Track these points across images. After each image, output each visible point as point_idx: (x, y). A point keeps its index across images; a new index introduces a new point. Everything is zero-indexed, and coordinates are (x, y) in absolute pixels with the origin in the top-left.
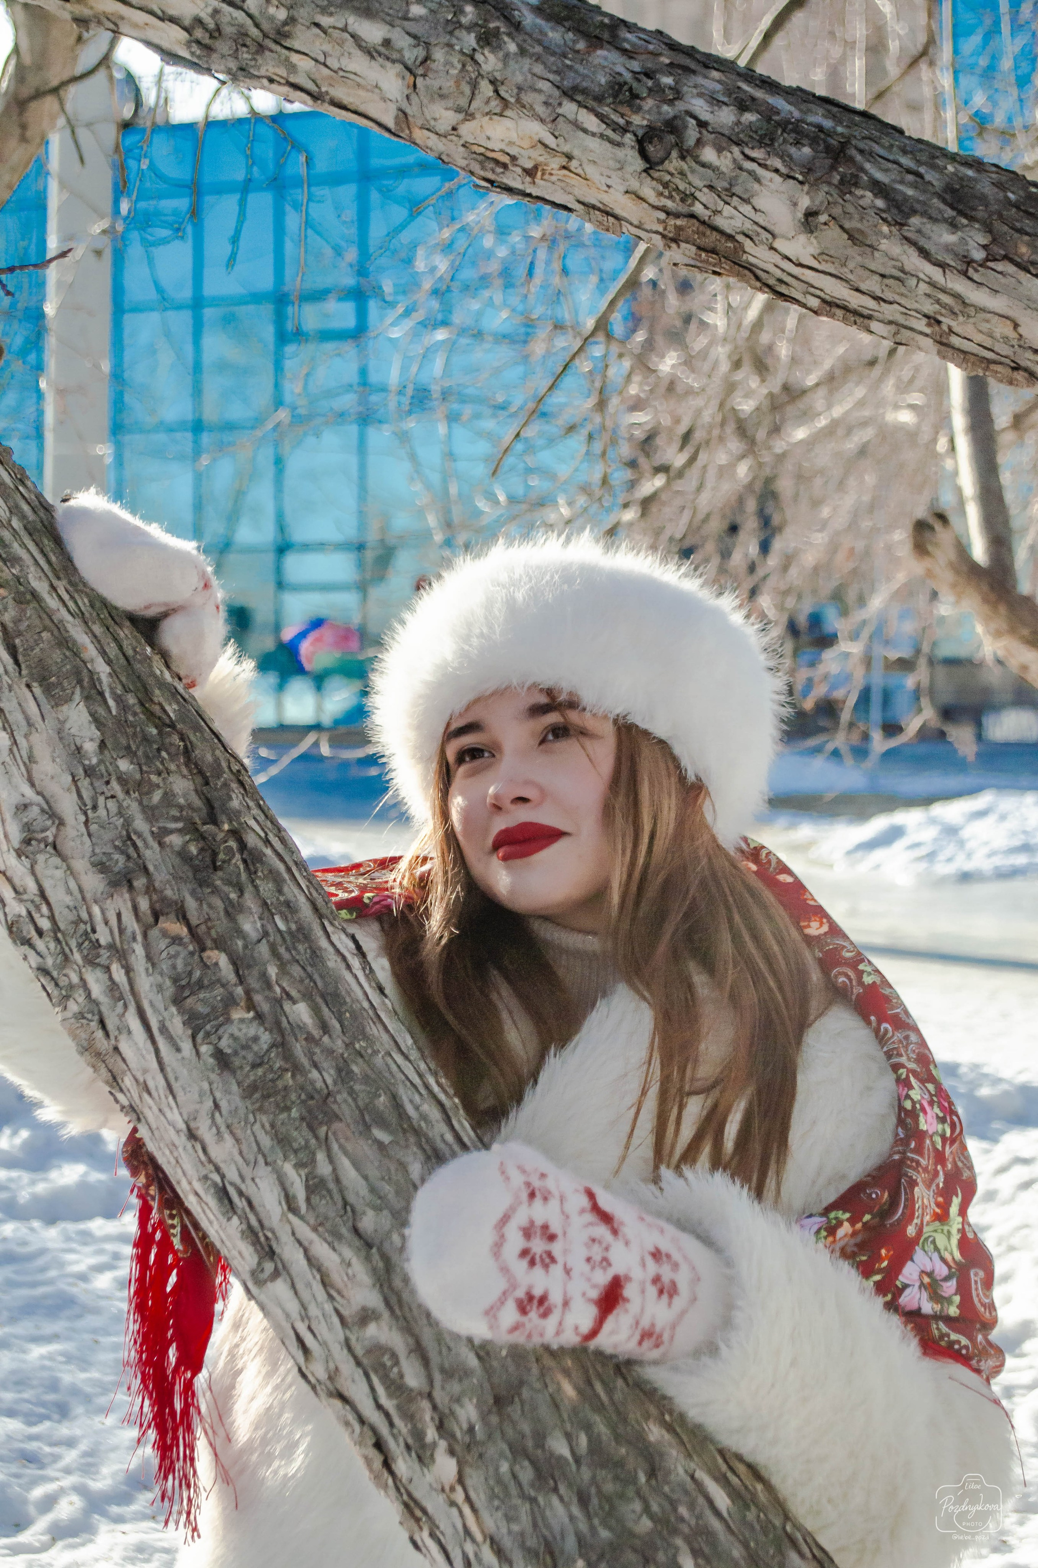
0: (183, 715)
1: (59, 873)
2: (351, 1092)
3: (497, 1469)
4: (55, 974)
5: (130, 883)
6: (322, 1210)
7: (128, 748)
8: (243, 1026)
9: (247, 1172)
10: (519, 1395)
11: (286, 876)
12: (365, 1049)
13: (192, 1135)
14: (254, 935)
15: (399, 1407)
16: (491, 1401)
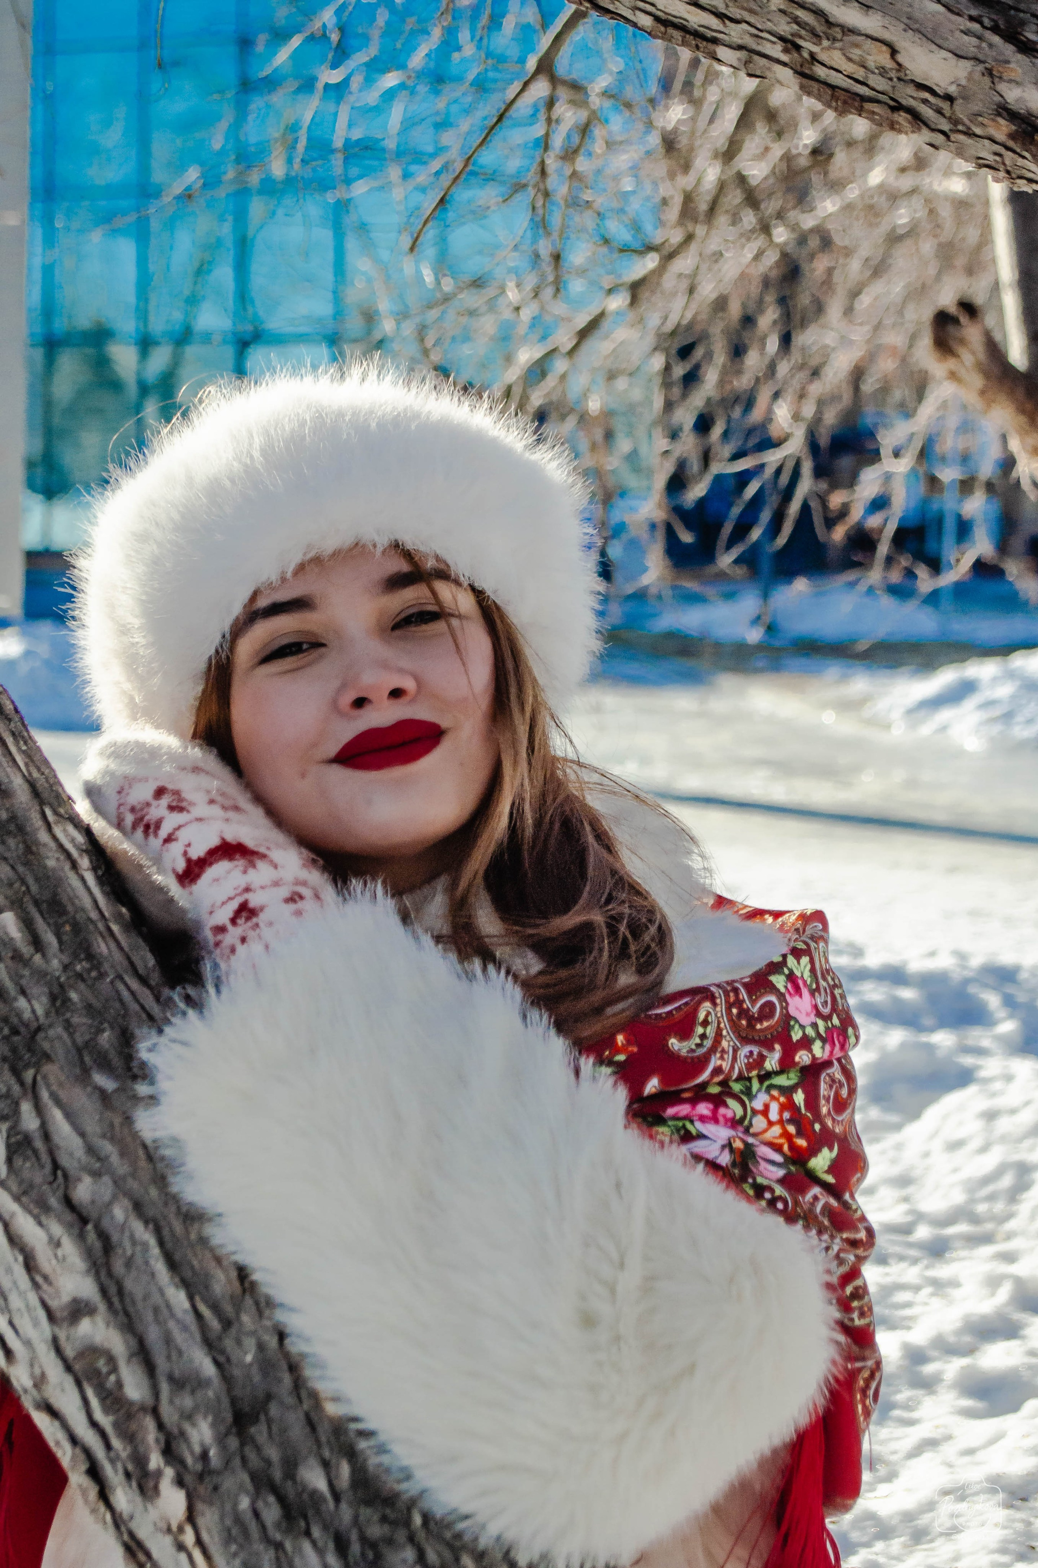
2: (68, 1026)
3: (235, 1504)
6: (26, 1174)
10: (266, 1414)
12: (89, 971)
15: (116, 1425)
16: (230, 1419)
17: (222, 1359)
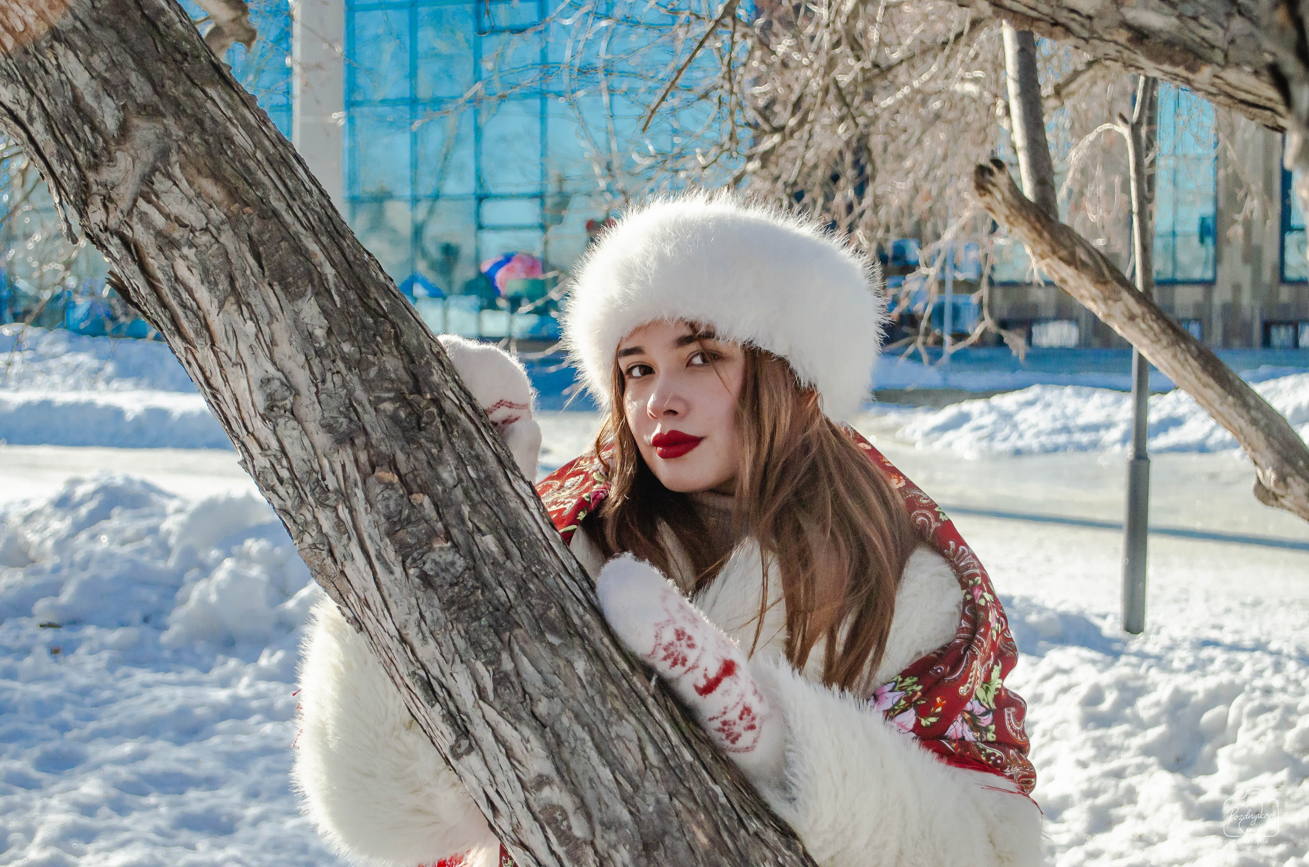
0: (394, 308)
1: (296, 433)
2: (529, 606)
4: (293, 513)
5: (352, 440)
6: (507, 698)
7: (350, 333)
8: (442, 554)
9: (447, 669)
10: (663, 842)
11: (476, 435)
12: (540, 571)
13: (403, 640)
14: (451, 482)
15: (567, 853)
16: (641, 847)
17: (633, 810)
